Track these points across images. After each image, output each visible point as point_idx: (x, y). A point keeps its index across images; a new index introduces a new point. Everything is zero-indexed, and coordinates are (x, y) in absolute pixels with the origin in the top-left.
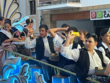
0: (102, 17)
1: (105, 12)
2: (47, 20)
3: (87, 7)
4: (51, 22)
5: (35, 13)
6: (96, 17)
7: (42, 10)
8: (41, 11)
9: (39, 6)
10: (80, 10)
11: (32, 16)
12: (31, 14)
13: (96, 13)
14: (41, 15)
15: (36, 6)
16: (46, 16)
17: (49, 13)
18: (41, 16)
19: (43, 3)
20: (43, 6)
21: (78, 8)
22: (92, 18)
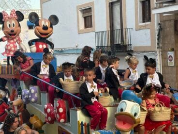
2: (168, 29)
4: (175, 33)
5: (149, 20)
7: (161, 14)
8: (159, 15)
9: (156, 8)
11: (144, 24)
12: (144, 22)
14: (159, 22)
15: (151, 8)
16: (167, 23)
17: (173, 18)
18: (159, 24)
19: (163, 3)
20: (162, 7)
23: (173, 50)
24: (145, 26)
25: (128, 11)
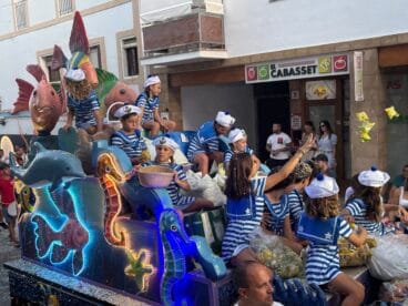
0: (267, 77)
1: (273, 67)
3: (239, 58)
5: (137, 73)
6: (255, 78)
7: (151, 66)
8: (149, 67)
9: (146, 58)
10: (226, 64)
11: (131, 77)
12: (130, 74)
13: (255, 69)
15: (139, 57)
17: (167, 71)
19: (153, 52)
20: (152, 57)
21: (222, 60)
22: (249, 79)
23: (167, 110)
24: (133, 80)
25: (108, 60)
